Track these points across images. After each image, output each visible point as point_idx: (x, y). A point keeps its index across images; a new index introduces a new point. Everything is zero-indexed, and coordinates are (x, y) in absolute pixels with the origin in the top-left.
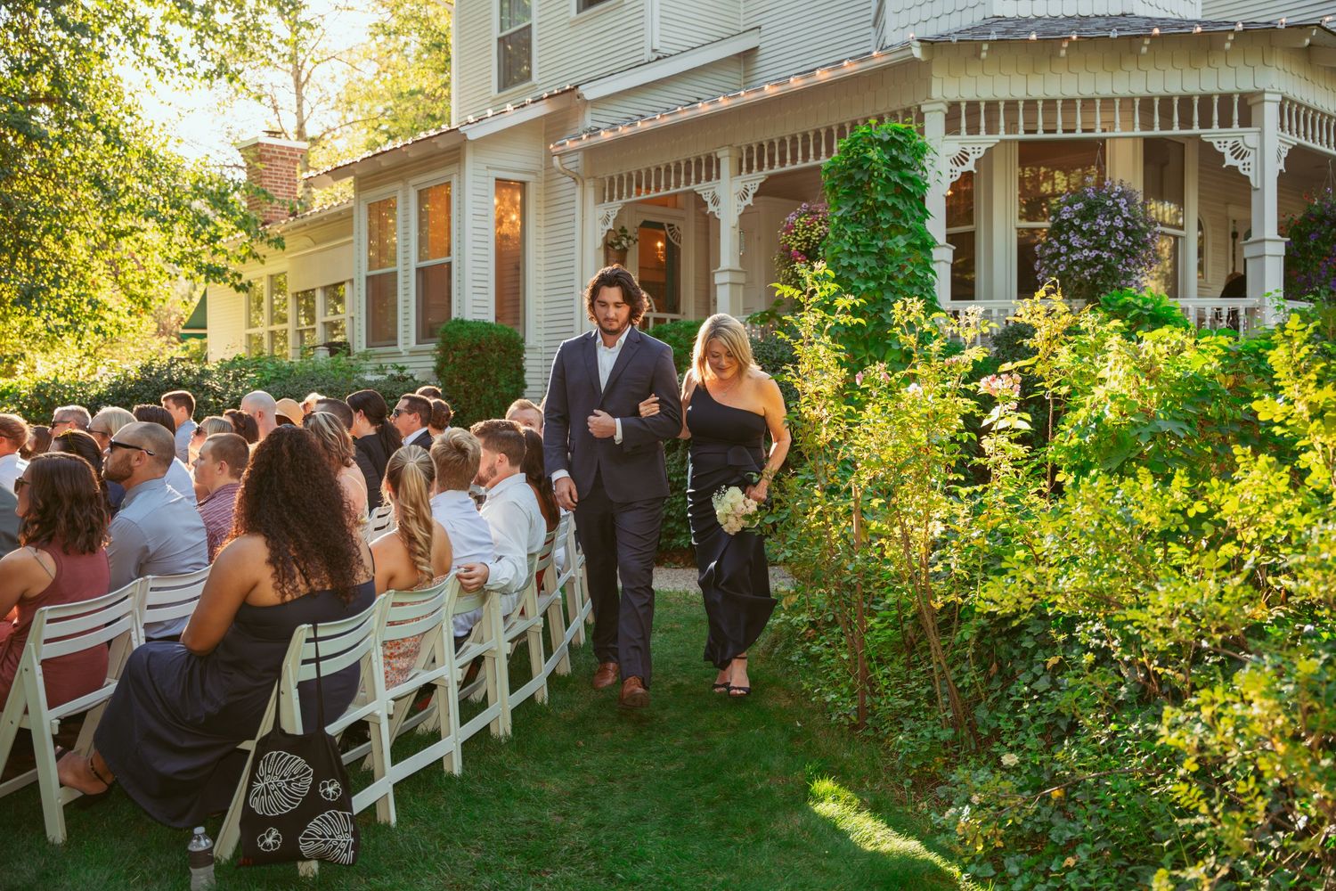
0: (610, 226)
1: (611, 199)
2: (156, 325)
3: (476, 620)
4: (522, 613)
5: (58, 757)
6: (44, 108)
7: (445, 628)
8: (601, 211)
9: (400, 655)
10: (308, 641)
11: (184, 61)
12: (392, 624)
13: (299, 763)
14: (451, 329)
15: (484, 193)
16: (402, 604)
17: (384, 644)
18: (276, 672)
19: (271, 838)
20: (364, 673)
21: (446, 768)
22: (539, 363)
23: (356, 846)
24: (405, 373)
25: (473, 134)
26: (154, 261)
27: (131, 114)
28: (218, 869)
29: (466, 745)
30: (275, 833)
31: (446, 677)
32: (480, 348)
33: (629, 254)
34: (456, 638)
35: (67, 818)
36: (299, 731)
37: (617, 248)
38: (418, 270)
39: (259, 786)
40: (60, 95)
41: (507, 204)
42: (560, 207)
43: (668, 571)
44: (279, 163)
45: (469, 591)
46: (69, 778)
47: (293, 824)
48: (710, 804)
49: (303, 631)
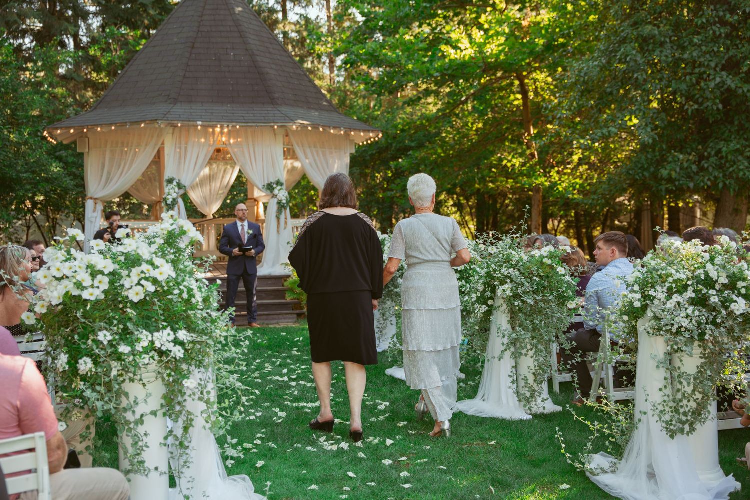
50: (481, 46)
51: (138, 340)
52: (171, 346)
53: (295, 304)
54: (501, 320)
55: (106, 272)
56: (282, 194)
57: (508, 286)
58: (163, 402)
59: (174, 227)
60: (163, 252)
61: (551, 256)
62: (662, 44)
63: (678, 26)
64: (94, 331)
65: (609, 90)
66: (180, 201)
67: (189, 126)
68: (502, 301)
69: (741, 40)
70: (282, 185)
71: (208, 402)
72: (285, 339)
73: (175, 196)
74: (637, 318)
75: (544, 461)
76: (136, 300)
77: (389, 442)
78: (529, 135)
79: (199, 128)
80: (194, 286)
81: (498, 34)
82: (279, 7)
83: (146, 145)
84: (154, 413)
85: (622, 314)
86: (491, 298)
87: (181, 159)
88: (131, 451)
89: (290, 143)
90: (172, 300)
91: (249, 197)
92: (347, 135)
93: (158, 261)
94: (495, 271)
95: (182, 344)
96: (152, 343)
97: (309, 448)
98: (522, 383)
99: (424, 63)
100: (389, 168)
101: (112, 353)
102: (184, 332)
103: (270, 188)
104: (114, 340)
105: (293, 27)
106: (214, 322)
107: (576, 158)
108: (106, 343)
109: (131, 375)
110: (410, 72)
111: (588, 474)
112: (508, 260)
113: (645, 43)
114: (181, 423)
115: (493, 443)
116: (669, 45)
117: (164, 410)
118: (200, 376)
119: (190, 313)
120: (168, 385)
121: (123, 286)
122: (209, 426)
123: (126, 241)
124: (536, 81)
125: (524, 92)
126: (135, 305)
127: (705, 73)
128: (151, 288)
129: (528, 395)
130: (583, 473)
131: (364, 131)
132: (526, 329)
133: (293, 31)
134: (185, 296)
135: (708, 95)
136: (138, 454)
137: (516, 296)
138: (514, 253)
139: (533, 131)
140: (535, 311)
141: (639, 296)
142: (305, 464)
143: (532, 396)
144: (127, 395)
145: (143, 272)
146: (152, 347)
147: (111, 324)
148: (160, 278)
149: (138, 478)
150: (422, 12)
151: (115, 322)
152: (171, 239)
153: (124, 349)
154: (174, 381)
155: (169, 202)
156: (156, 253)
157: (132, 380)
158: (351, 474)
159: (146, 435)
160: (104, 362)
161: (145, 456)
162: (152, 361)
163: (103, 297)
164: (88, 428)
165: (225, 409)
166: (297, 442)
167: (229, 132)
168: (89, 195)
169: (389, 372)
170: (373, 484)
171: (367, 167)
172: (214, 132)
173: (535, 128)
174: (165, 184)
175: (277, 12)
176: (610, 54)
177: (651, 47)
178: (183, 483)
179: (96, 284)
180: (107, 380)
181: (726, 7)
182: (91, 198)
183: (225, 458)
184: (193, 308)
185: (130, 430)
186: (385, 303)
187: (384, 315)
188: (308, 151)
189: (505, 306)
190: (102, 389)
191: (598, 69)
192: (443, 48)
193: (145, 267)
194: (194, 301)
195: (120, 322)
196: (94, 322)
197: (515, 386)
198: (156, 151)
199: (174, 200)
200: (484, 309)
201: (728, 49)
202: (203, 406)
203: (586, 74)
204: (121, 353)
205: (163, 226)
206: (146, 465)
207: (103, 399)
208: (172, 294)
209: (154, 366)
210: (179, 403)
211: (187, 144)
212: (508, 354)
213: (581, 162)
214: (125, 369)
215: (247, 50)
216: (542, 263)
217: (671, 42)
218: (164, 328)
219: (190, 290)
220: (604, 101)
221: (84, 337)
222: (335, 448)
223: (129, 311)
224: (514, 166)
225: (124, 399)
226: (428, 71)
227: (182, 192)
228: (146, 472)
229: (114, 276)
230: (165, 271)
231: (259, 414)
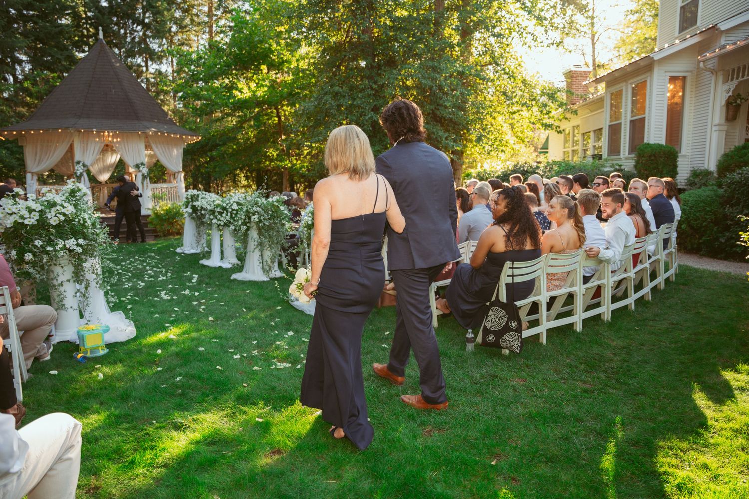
0: (730, 94)
1: (732, 80)
2: (533, 148)
3: (596, 271)
4: (625, 271)
5: (436, 300)
6: (490, 67)
7: (578, 272)
8: (726, 87)
9: (555, 280)
10: (510, 268)
11: (539, 41)
12: (552, 267)
13: (503, 313)
14: (642, 147)
15: (663, 84)
16: (556, 259)
17: (548, 274)
18: (498, 278)
19: (491, 338)
20: (536, 285)
21: (574, 328)
22: (687, 163)
23: (521, 347)
24: (622, 167)
25: (656, 57)
26: (526, 123)
27: (519, 65)
28: (476, 346)
29: (585, 322)
30: (493, 336)
31: (578, 291)
32: (655, 156)
33: (741, 107)
34: (584, 277)
35: (439, 321)
36: (505, 301)
37: (734, 104)
38: (631, 121)
39: (489, 319)
40: (495, 62)
41: (678, 88)
42: (702, 87)
43: (728, 263)
44: (579, 78)
45: (590, 257)
46: (439, 307)
47: (499, 334)
48: (682, 363)
49: (508, 264)
50: (254, 92)
51: (57, 244)
52: (75, 247)
53: (154, 230)
54: (254, 234)
55: (37, 210)
56: (145, 170)
57: (256, 216)
58: (73, 275)
59: (74, 187)
60: (69, 200)
61: (277, 201)
62: (344, 97)
63: (351, 88)
64: (32, 240)
65: (319, 118)
66: (85, 174)
67: (88, 131)
68: (254, 224)
69: (380, 97)
70: (144, 165)
71: (97, 274)
72: (147, 248)
73: (81, 171)
74: (310, 229)
75: (271, 298)
76: (54, 224)
77: (197, 294)
78: (281, 139)
79: (95, 132)
80: (86, 216)
81: (262, 86)
82: (143, 64)
83: (63, 142)
84: (69, 281)
85: (305, 227)
86: (248, 222)
87: (84, 150)
88: (57, 299)
89: (148, 142)
90: (75, 224)
91: (127, 171)
92: (181, 137)
93: (66, 204)
94: (250, 209)
95: (81, 246)
96: (65, 245)
97: (156, 299)
98: (265, 264)
99: (224, 99)
100: (207, 156)
101: (43, 251)
102: (82, 239)
103: (137, 166)
104: (44, 244)
105: (152, 76)
106: (98, 235)
107: (305, 152)
108: (39, 246)
109: (55, 262)
110: (217, 104)
111: (290, 302)
112: (257, 203)
113: (336, 95)
114: (83, 285)
115: (248, 292)
116: (347, 97)
117: (74, 279)
118: (92, 261)
119: (85, 230)
120: (75, 266)
121: (47, 217)
122: (99, 286)
123: (48, 194)
124: (284, 111)
125: (279, 116)
126: (54, 227)
127: (363, 112)
128: (62, 218)
129: (268, 269)
130: (287, 302)
131: (191, 136)
132: (265, 237)
133: (152, 78)
134: (82, 222)
135: (365, 123)
136: (61, 301)
137: (260, 221)
138: (259, 199)
139: (283, 137)
140: (270, 228)
141: (310, 219)
142: (153, 306)
143: (270, 270)
144: (53, 272)
145: (58, 210)
146: (64, 248)
147: (42, 236)
148: (67, 213)
149: (63, 313)
150: (224, 72)
151: (44, 235)
152: (73, 193)
153: (50, 248)
154: (78, 265)
155: (78, 174)
156: (65, 201)
157: (55, 265)
158: (176, 309)
159: (65, 292)
160: (39, 255)
161: (65, 302)
162: (65, 254)
163: (36, 223)
164: (33, 290)
165: (106, 278)
166: (149, 296)
167: (113, 135)
168: (29, 171)
169: (201, 262)
170: (187, 313)
171: (195, 155)
172: (104, 136)
173: (284, 135)
174: (75, 164)
175: (142, 66)
176: (319, 99)
177: (339, 97)
178: (86, 314)
179: (32, 216)
180: (41, 264)
181: (373, 81)
182: (30, 172)
183: (108, 302)
184: (86, 227)
185: (56, 289)
186: (199, 227)
187: (199, 234)
188: (159, 147)
189: (255, 226)
190: (39, 269)
191: (313, 107)
192: (234, 91)
193: (59, 207)
194: (86, 224)
195: (46, 236)
196: (32, 235)
197: (261, 265)
198: (69, 145)
199: (81, 173)
200: (245, 227)
201: (374, 101)
202: (94, 276)
203: (307, 109)
204: (48, 251)
205: (68, 187)
206: (66, 306)
207: (39, 274)
208: (75, 221)
209: (66, 257)
210: (82, 276)
211: (87, 141)
212: (257, 250)
213: (308, 154)
214: (51, 259)
215: (122, 89)
216: (273, 205)
217: (348, 96)
218: (71, 238)
219: (84, 219)
220: (317, 124)
221: (27, 243)
222: (169, 298)
223: (51, 229)
224: (273, 155)
225: (51, 274)
226: (226, 104)
227: (86, 169)
228: (66, 309)
229: (42, 212)
230: (70, 209)
231: (130, 285)
